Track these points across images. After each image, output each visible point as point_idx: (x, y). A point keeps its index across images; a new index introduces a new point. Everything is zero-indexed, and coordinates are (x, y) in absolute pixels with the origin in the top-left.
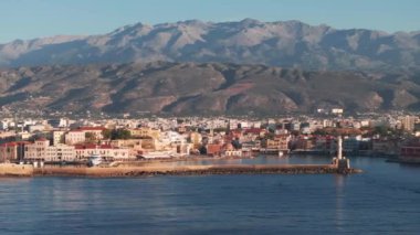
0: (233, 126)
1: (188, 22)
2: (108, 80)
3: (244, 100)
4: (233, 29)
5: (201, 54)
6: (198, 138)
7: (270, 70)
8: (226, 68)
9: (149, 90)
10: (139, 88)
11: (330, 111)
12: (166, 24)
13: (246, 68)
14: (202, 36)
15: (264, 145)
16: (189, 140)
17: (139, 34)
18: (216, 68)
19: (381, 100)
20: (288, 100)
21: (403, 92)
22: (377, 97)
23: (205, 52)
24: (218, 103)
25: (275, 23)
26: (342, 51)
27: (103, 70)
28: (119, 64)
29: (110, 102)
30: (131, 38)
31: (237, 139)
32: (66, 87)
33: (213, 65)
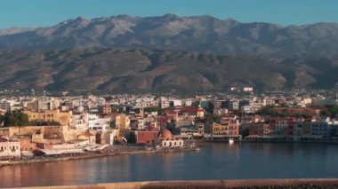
0: (166, 105)
1: (119, 17)
2: (51, 63)
3: (167, 80)
4: (156, 23)
5: (130, 43)
6: (124, 121)
7: (189, 55)
8: (152, 53)
9: (86, 71)
10: (77, 70)
11: (242, 90)
12: (102, 18)
13: (169, 53)
14: (131, 28)
15: (208, 130)
16: (112, 125)
17: (79, 27)
18: (143, 53)
19: (284, 79)
20: (205, 80)
21: (303, 73)
22: (281, 78)
23: (133, 41)
24: (145, 83)
25: (191, 18)
26: (246, 40)
27: (47, 55)
28: (61, 49)
29: (52, 82)
30: (72, 29)
31: (173, 121)
32: (15, 69)
33: (141, 50)
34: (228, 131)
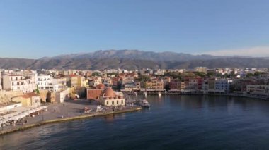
0: (120, 71)
1: (112, 50)
2: (91, 62)
6: (81, 80)
8: (120, 60)
9: (101, 64)
10: (98, 64)
13: (125, 59)
14: (115, 53)
15: (143, 86)
16: (68, 84)
17: (101, 52)
23: (115, 56)
28: (94, 58)
31: (121, 80)
33: (117, 59)
34: (156, 87)
